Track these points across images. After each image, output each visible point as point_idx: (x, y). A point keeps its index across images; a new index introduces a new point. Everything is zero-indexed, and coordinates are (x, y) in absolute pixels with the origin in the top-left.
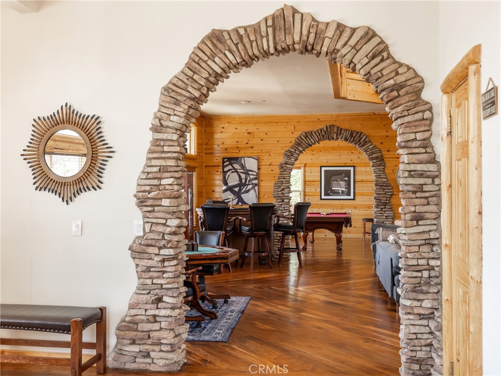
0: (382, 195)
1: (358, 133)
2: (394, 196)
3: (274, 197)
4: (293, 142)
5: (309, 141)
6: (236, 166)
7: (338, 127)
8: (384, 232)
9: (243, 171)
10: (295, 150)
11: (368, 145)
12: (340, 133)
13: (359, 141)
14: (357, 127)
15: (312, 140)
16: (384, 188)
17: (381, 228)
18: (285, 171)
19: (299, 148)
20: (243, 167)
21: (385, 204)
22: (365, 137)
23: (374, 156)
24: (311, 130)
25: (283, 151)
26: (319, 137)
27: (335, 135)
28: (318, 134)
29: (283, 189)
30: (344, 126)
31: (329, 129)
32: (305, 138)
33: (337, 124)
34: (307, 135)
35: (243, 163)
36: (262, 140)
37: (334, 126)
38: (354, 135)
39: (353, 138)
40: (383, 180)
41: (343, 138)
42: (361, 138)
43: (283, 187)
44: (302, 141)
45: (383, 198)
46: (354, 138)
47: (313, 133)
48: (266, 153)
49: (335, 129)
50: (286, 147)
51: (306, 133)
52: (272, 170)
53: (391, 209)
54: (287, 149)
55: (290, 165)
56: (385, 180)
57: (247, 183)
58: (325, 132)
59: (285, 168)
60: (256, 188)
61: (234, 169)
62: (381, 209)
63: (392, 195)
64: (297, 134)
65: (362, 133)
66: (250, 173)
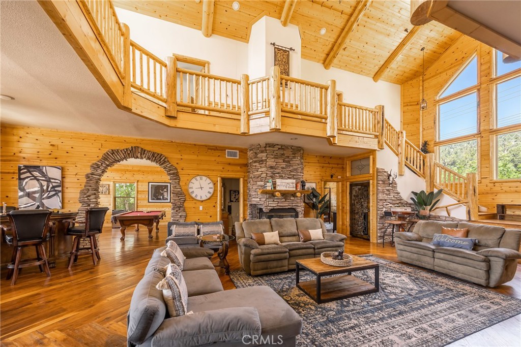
0: (177, 201)
1: (158, 154)
2: (186, 202)
3: (80, 202)
4: (100, 157)
5: (116, 157)
6: (36, 174)
7: (142, 149)
8: (177, 228)
9: (44, 179)
10: (102, 164)
11: (167, 164)
12: (144, 153)
13: (160, 160)
14: (157, 150)
15: (118, 156)
16: (179, 195)
17: (175, 226)
18: (91, 180)
19: (106, 162)
20: (44, 175)
21: (180, 207)
22: (164, 158)
23: (171, 172)
24: (118, 148)
25: (90, 164)
26: (125, 154)
27: (139, 154)
28: (124, 152)
29: (89, 196)
30: (147, 148)
31: (134, 149)
32: (112, 154)
33: (142, 146)
34: (113, 152)
35: (45, 172)
36: (67, 152)
37: (138, 147)
38: (155, 156)
39: (154, 158)
40: (178, 190)
41: (146, 157)
42: (161, 159)
43: (88, 194)
44: (109, 157)
45: (178, 203)
46: (156, 158)
47: (119, 151)
48: (73, 164)
49: (140, 150)
50: (94, 160)
51: (112, 150)
52: (78, 179)
53: (184, 211)
54: (95, 162)
55: (96, 175)
56: (180, 190)
57: (49, 189)
58: (131, 151)
59: (91, 178)
60: (60, 194)
61: (33, 176)
62: (177, 210)
63: (185, 201)
64: (105, 151)
65: (162, 155)
66: (52, 181)
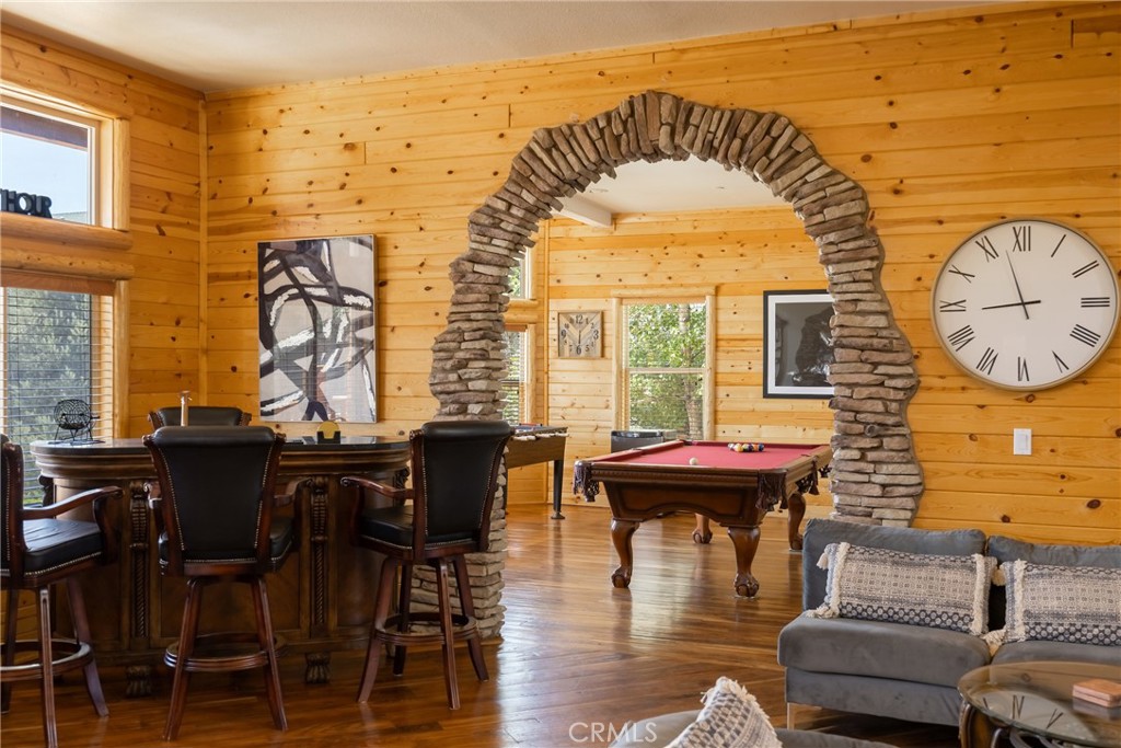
1: (760, 116)
3: (435, 394)
4: (505, 175)
5: (562, 163)
6: (304, 274)
7: (678, 100)
9: (324, 292)
10: (510, 205)
11: (805, 167)
12: (687, 124)
13: (767, 152)
14: (752, 93)
15: (571, 158)
16: (877, 357)
17: (844, 547)
18: (468, 289)
19: (525, 194)
22: (789, 132)
23: (832, 213)
24: (570, 120)
25: (468, 211)
26: (600, 144)
27: (665, 130)
28: (594, 134)
29: (463, 364)
30: (701, 91)
31: (639, 108)
32: (548, 152)
33: (678, 87)
34: (553, 141)
35: (326, 261)
36: (393, 170)
37: (659, 95)
38: (744, 127)
39: (737, 143)
40: (874, 321)
41: (698, 143)
42: (775, 140)
43: (460, 355)
44: (536, 166)
45: (870, 405)
46: (744, 140)
47: (577, 130)
48: (411, 219)
49: (666, 107)
50: (480, 193)
51: (549, 132)
52: (428, 289)
54: (482, 200)
55: (488, 264)
57: (339, 339)
58: (625, 123)
59: (471, 277)
60: (370, 358)
61: (296, 284)
64: (520, 139)
65: (776, 117)
66: (350, 299)
